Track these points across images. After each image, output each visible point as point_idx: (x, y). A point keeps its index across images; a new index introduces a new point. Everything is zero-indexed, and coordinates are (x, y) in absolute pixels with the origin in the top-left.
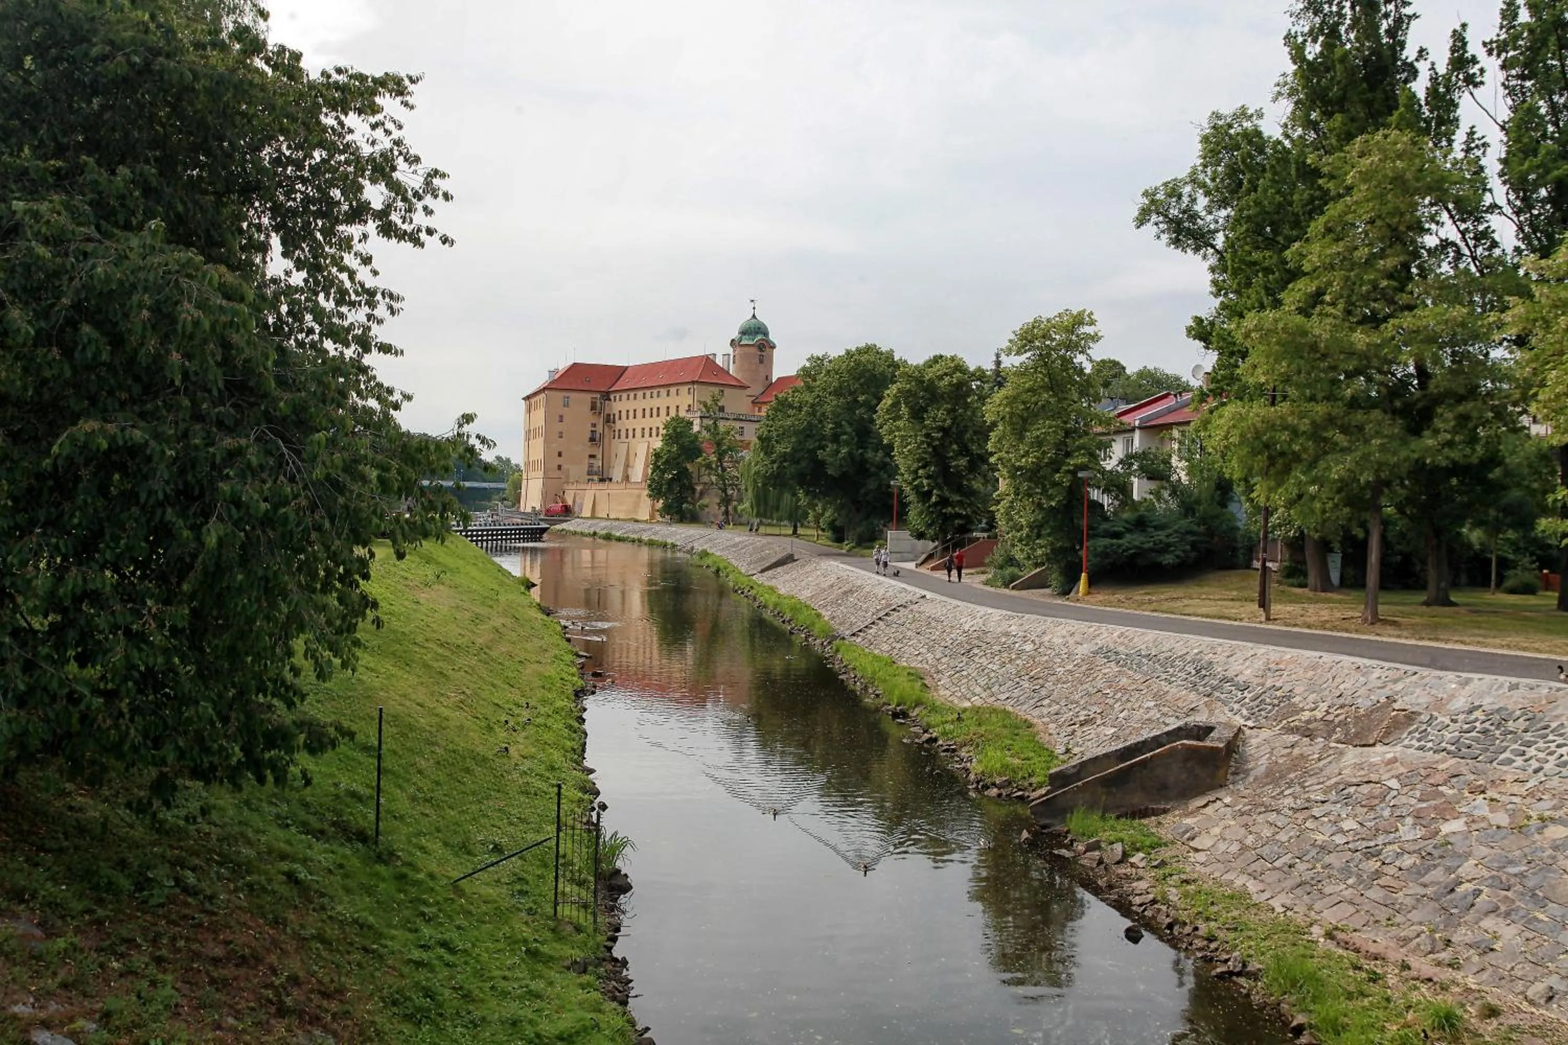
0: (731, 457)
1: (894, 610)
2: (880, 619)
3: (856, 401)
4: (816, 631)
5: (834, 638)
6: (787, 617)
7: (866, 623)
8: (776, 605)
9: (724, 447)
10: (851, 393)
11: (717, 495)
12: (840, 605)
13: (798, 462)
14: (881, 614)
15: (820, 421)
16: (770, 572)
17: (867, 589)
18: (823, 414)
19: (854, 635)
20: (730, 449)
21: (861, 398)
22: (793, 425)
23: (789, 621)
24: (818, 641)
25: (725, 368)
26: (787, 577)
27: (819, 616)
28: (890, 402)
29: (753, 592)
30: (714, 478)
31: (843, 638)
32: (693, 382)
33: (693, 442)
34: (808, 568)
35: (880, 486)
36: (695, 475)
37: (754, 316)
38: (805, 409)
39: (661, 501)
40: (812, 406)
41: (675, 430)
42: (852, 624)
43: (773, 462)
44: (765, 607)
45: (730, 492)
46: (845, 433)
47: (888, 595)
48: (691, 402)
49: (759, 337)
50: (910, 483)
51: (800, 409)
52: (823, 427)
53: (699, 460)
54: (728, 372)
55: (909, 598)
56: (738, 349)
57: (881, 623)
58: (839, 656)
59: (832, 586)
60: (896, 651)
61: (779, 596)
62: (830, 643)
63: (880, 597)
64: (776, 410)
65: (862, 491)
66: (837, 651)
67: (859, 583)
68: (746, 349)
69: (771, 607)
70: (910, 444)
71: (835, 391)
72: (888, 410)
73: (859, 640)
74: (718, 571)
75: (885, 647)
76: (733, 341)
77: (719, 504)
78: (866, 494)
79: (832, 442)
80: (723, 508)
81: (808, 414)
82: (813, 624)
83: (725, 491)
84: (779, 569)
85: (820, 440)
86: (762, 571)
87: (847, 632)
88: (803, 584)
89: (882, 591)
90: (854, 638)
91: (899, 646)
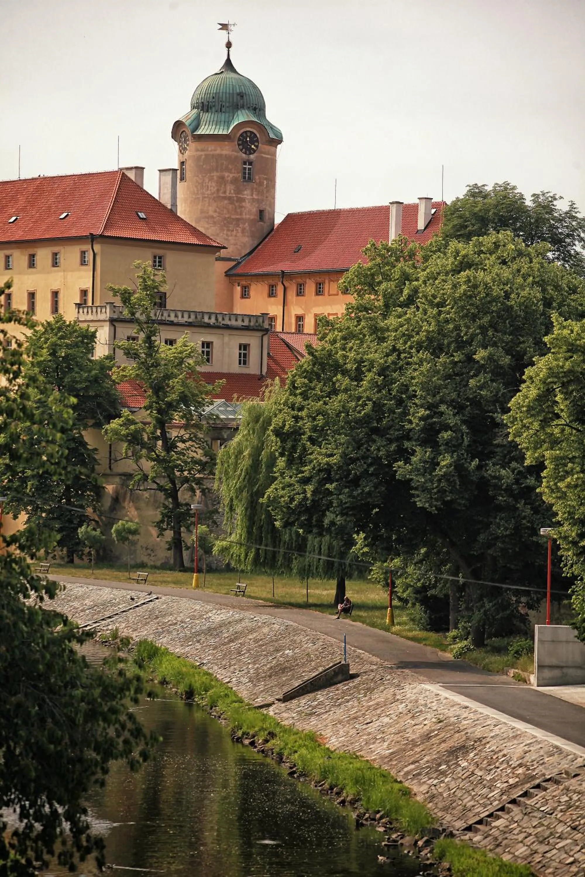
0: (187, 416)
1: (538, 786)
2: (513, 802)
3: (469, 359)
4: (404, 821)
5: (436, 834)
6: (349, 793)
7: (491, 809)
8: (325, 773)
9: (173, 397)
10: (461, 345)
11: (156, 504)
12: (443, 773)
13: (355, 482)
14: (516, 794)
15: (400, 402)
16: (303, 700)
17: (492, 746)
18: (405, 388)
19: (469, 829)
20: (184, 399)
21: (480, 355)
22: (345, 410)
23: (353, 802)
24: (407, 840)
25: (166, 201)
26: (339, 713)
27: (407, 793)
28: (533, 393)
29: (275, 744)
30: (147, 465)
31: (451, 835)
32: (93, 238)
33: (96, 380)
34: (379, 697)
35: (517, 528)
36: (102, 456)
37: (228, 64)
38: (369, 376)
39: (23, 517)
40: (383, 371)
41: (53, 353)
42: (466, 809)
43: (305, 481)
44: (303, 774)
45: (183, 496)
46: (446, 427)
47: (528, 758)
48: (87, 284)
49: (241, 117)
50: (575, 543)
51: (358, 377)
52: (405, 413)
53: (115, 424)
54: (172, 213)
55: (565, 765)
56: (192, 147)
57: (516, 809)
58: (446, 864)
59: (427, 737)
60: (538, 858)
61: (329, 753)
62: (427, 843)
63: (514, 763)
64: (310, 375)
65: (482, 537)
66: (442, 857)
67: (478, 732)
68: (212, 148)
69: (316, 775)
70: (568, 473)
71: (430, 340)
72: (530, 408)
73: (477, 838)
74: (190, 694)
75: (521, 850)
76: (178, 125)
77: (158, 525)
78: (489, 545)
79: (424, 443)
80: (169, 534)
81: (374, 384)
82: (397, 809)
83: (173, 494)
84: (321, 696)
85: (400, 439)
86: (287, 698)
87: (460, 824)
88: (372, 728)
89: (520, 750)
90: (469, 835)
91: (543, 848)
